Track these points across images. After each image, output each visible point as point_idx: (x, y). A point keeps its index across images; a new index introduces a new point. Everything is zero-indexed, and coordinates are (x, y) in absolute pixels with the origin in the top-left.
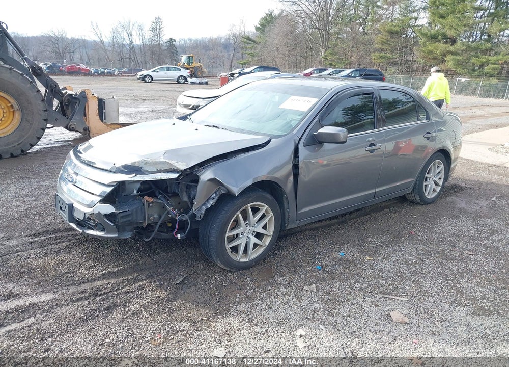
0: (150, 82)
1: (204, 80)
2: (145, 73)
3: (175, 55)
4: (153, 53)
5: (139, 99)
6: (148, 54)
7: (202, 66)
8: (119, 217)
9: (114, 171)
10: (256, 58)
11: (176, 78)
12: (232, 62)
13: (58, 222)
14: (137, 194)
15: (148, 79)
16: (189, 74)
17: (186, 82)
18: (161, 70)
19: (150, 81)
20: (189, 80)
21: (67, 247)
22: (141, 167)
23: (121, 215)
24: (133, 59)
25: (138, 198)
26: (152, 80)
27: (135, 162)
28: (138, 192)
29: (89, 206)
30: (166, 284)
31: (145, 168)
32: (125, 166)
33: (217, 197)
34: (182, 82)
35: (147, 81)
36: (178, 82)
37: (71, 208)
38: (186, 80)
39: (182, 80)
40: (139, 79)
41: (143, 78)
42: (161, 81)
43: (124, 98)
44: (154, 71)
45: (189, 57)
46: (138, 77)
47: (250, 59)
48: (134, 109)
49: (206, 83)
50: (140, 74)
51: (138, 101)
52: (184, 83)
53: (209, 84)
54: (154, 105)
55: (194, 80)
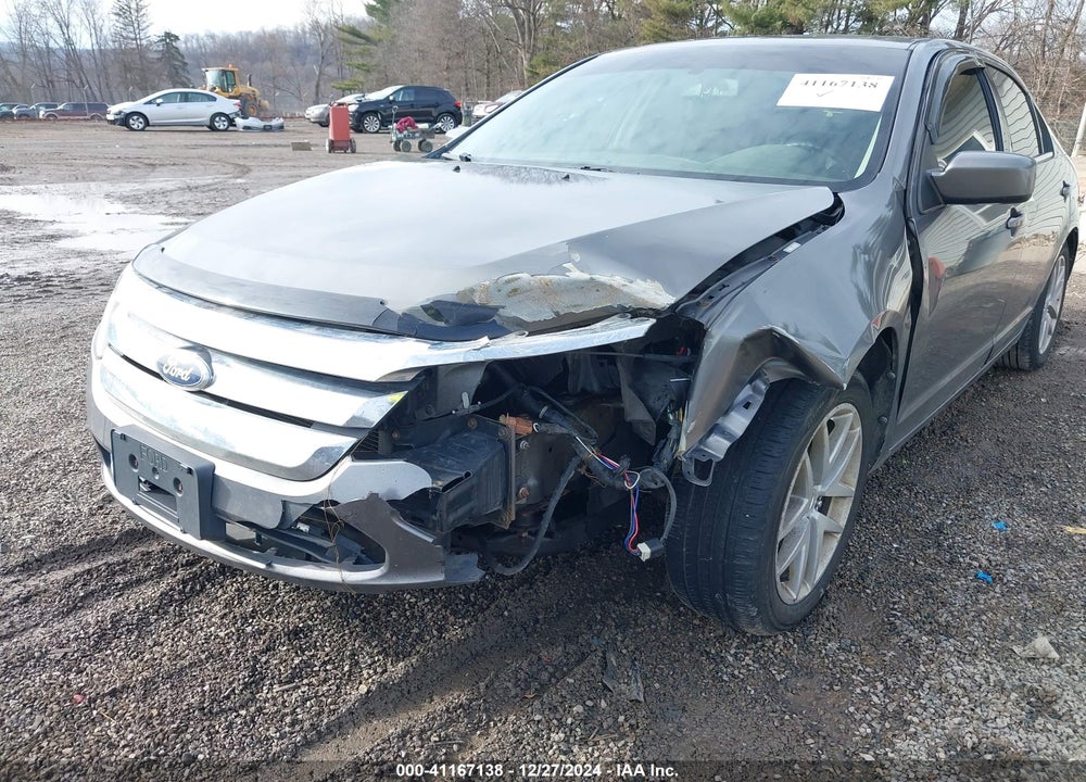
0: (143, 130)
1: (275, 122)
2: (127, 107)
3: (180, 71)
4: (127, 68)
5: (139, 165)
6: (114, 70)
7: (257, 93)
8: (442, 505)
9: (394, 328)
10: (375, 75)
11: (206, 119)
12: (318, 86)
13: (85, 509)
14: (472, 409)
15: (136, 123)
16: (237, 109)
17: (231, 128)
18: (168, 98)
19: (141, 126)
20: (239, 121)
21: (165, 601)
22: (496, 309)
23: (452, 494)
24: (78, 82)
25: (473, 423)
26: (147, 123)
27: (472, 291)
28: (473, 402)
29: (302, 474)
30: (603, 704)
31: (511, 311)
32: (436, 309)
33: (761, 399)
34: (222, 127)
35: (135, 127)
36: (213, 128)
37: (209, 483)
38: (231, 122)
39: (221, 124)
40: (113, 122)
41: (124, 121)
42: (169, 127)
43: (97, 162)
44: (150, 102)
45: (224, 72)
46: (110, 117)
47: (361, 79)
48: (137, 186)
49: (281, 128)
50: (114, 109)
51: (135, 167)
52: (226, 130)
53: (288, 131)
54: (184, 176)
55: (252, 121)
